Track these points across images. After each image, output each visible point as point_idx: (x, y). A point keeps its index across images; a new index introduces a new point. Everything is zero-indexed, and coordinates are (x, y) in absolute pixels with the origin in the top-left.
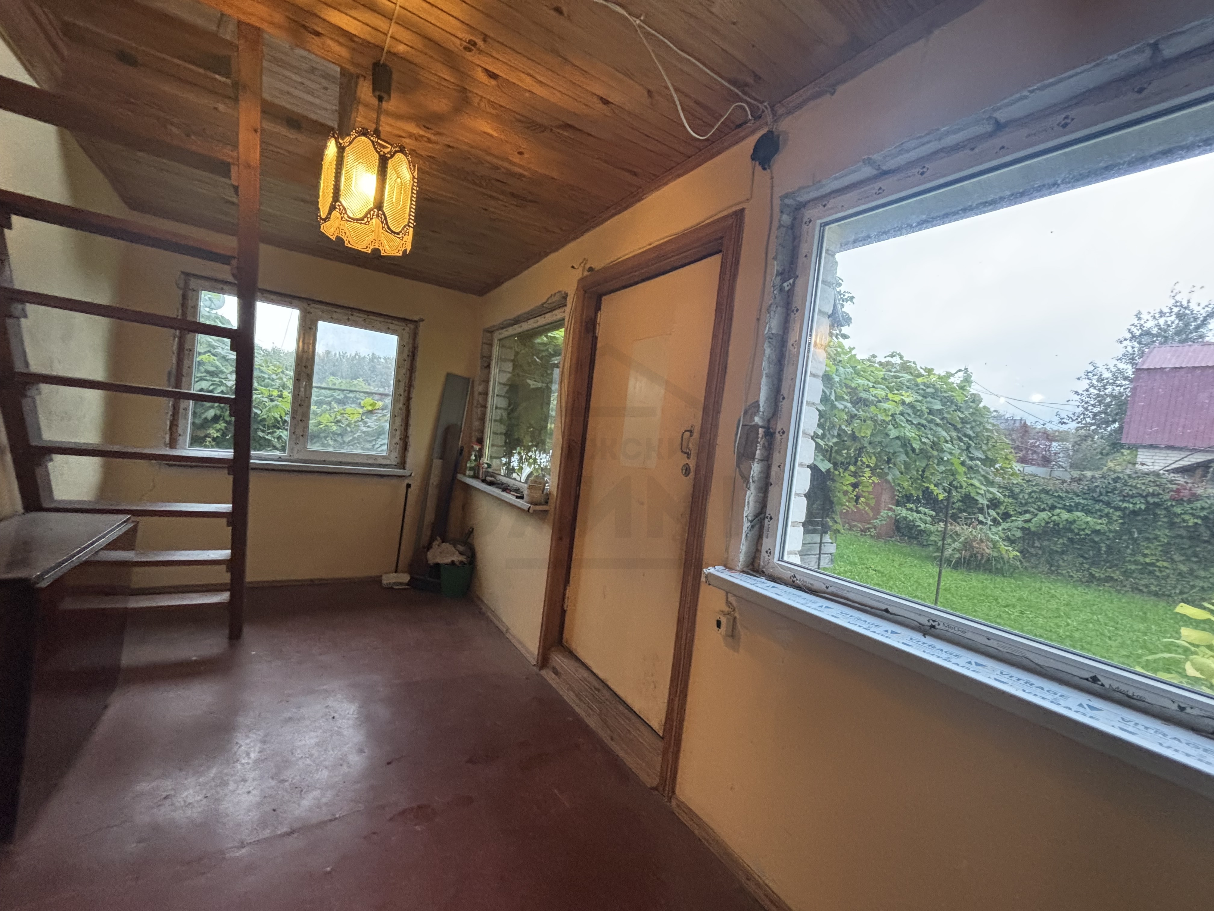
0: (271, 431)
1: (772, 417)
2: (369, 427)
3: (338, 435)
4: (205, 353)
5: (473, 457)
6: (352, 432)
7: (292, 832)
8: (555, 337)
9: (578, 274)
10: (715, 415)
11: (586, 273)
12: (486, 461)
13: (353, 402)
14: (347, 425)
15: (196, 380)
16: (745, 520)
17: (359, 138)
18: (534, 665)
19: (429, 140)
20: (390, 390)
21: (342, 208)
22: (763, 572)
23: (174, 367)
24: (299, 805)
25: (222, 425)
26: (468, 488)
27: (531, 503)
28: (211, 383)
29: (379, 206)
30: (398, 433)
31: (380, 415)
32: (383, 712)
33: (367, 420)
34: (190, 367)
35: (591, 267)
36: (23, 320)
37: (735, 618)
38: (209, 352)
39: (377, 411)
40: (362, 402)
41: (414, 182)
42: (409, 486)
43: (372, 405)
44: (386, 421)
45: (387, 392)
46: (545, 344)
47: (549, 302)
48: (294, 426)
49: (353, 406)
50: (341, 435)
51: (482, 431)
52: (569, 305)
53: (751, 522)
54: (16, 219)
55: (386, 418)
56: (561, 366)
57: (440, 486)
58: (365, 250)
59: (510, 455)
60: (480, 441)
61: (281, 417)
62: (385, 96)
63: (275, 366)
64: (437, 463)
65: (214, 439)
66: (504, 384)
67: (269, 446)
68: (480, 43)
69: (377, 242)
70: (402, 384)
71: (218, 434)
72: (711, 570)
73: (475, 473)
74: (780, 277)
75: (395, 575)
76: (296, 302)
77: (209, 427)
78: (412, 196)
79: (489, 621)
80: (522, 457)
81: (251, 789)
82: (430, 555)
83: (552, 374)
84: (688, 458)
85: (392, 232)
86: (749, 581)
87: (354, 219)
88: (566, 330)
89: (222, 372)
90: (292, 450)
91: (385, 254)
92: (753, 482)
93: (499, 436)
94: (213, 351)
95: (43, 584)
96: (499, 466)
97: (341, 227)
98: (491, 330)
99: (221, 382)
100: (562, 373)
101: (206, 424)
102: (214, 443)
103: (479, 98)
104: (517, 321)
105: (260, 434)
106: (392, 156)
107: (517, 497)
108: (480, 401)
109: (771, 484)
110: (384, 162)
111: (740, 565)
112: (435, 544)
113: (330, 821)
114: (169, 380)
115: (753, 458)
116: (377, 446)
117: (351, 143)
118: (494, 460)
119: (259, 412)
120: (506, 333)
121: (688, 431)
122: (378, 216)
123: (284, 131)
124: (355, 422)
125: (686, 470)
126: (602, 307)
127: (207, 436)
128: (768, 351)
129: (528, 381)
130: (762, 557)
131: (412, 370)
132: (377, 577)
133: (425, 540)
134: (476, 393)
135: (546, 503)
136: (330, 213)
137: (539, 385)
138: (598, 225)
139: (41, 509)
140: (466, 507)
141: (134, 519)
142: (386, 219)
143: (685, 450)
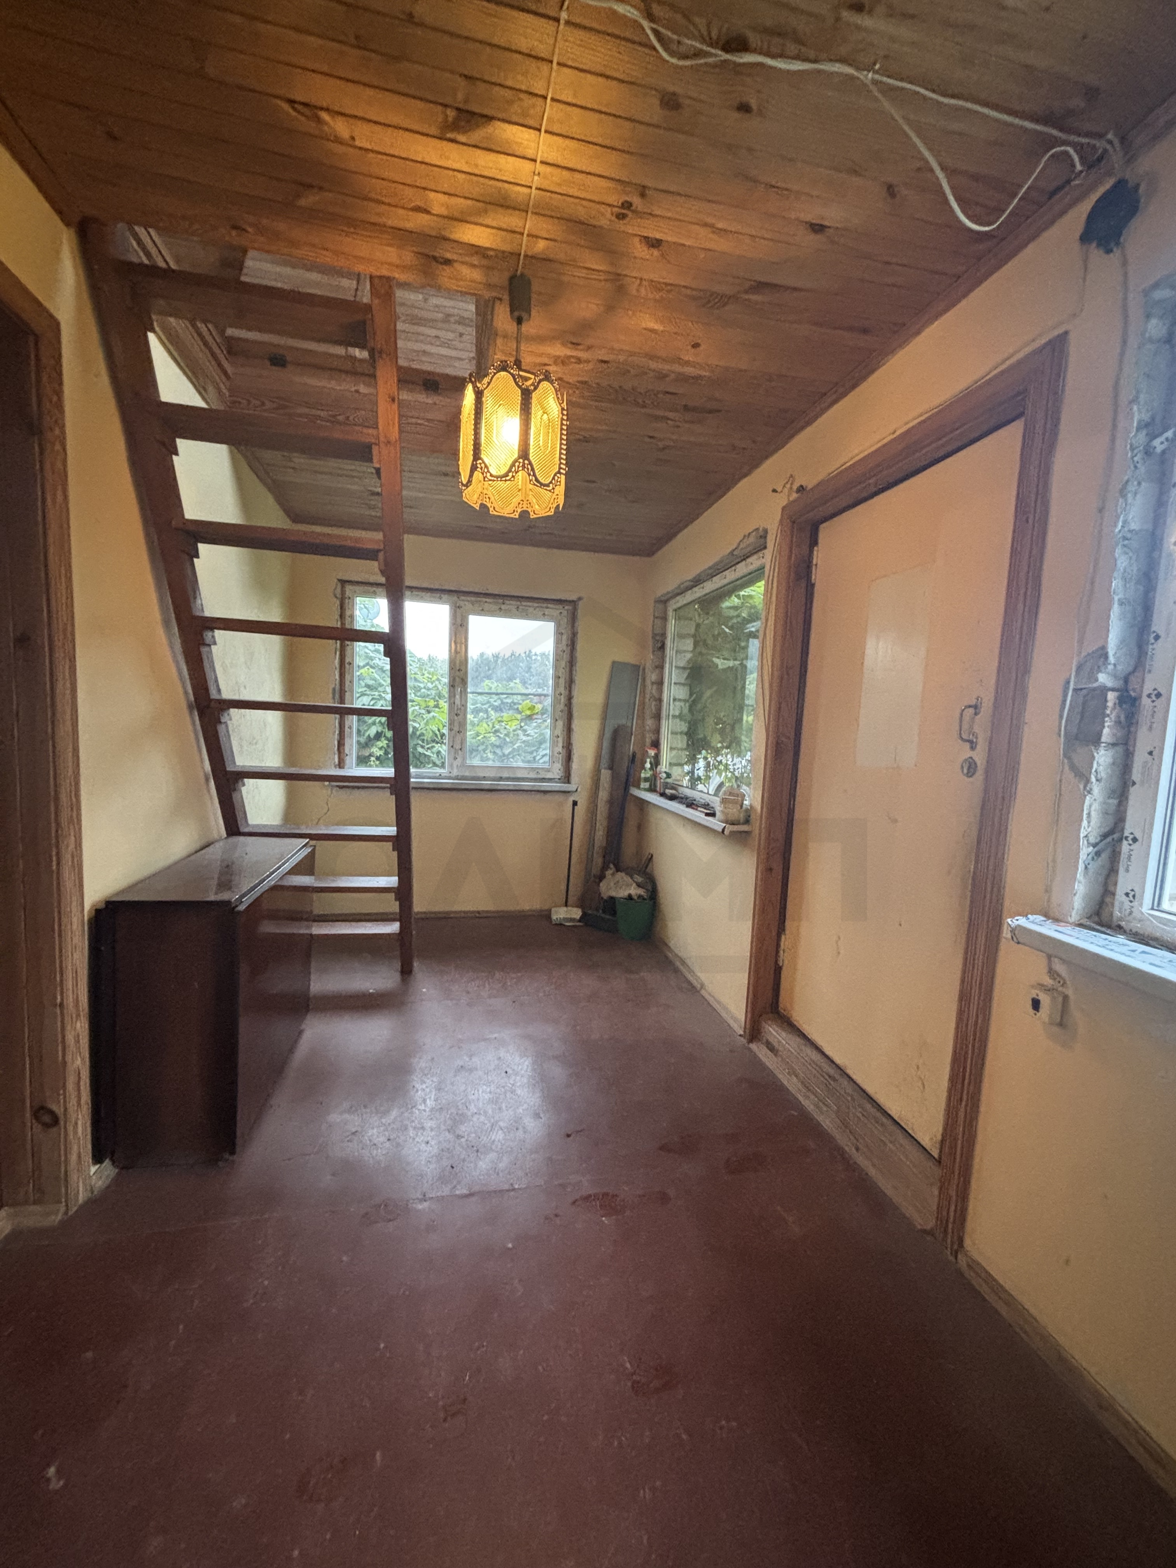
0: (429, 746)
1: (1134, 671)
2: (528, 735)
3: (497, 747)
4: (364, 666)
5: (648, 765)
6: (511, 742)
7: (471, 1195)
8: (750, 597)
9: (782, 500)
10: (1019, 675)
11: (795, 496)
12: (664, 769)
13: (511, 708)
14: (506, 735)
15: (358, 695)
16: (1083, 843)
17: (498, 375)
18: (740, 1035)
19: (579, 361)
20: (549, 690)
21: (483, 465)
22: (1120, 927)
23: (338, 682)
24: (476, 1166)
25: (383, 743)
26: (642, 804)
27: (726, 822)
28: (371, 697)
29: (524, 454)
30: (560, 740)
31: (539, 721)
32: (558, 1072)
33: (526, 727)
34: (351, 682)
35: (802, 486)
36: (214, 648)
37: (1066, 998)
38: (368, 664)
39: (535, 716)
40: (520, 707)
41: (563, 415)
42: (575, 803)
43: (532, 708)
44: (546, 727)
45: (545, 692)
46: (735, 608)
47: (742, 546)
48: (453, 739)
49: (511, 712)
50: (500, 747)
51: (657, 731)
52: (770, 544)
53: (1094, 846)
54: (202, 547)
55: (546, 724)
56: (761, 634)
57: (611, 802)
58: (512, 516)
59: (693, 760)
60: (656, 744)
61: (439, 730)
62: (525, 316)
63: (429, 673)
64: (606, 775)
65: (378, 758)
66: (684, 668)
67: (428, 763)
68: (636, 201)
69: (525, 502)
70: (562, 681)
71: (381, 753)
72: (1022, 921)
73: (650, 786)
74: (1144, 432)
75: (565, 909)
76: (445, 597)
77: (372, 745)
78: (562, 434)
79: (676, 971)
80: (709, 762)
81: (429, 1138)
82: (603, 885)
83: (746, 648)
84: (973, 748)
85: (542, 484)
86: (1094, 940)
87: (497, 477)
88: (767, 586)
89: (381, 685)
90: (451, 766)
91: (535, 516)
92: (1097, 780)
93: (679, 736)
94: (371, 663)
95: (242, 908)
96: (680, 776)
97: (485, 492)
98: (663, 598)
99: (380, 695)
100: (763, 643)
101: (369, 743)
102: (378, 762)
103: (638, 281)
104: (697, 581)
105: (420, 750)
106: (535, 389)
107: (707, 815)
108: (654, 691)
109: (1134, 783)
110: (526, 395)
111: (1074, 917)
112: (609, 873)
113: (508, 1191)
114: (334, 698)
115: (1096, 741)
116: (538, 758)
117: (489, 383)
118: (675, 768)
119: (417, 725)
120: (681, 601)
121: (970, 706)
122: (524, 467)
123: (423, 397)
124: (514, 731)
125: (970, 768)
126: (820, 541)
127: (371, 755)
128: (1122, 562)
129: (715, 660)
130: (1117, 904)
131: (572, 663)
132: (546, 910)
133: (596, 871)
134: (648, 682)
135: (747, 821)
136: (471, 476)
137: (731, 663)
138: (809, 423)
139: (241, 834)
140: (642, 827)
141: (313, 843)
142: (533, 469)
143: (965, 736)
